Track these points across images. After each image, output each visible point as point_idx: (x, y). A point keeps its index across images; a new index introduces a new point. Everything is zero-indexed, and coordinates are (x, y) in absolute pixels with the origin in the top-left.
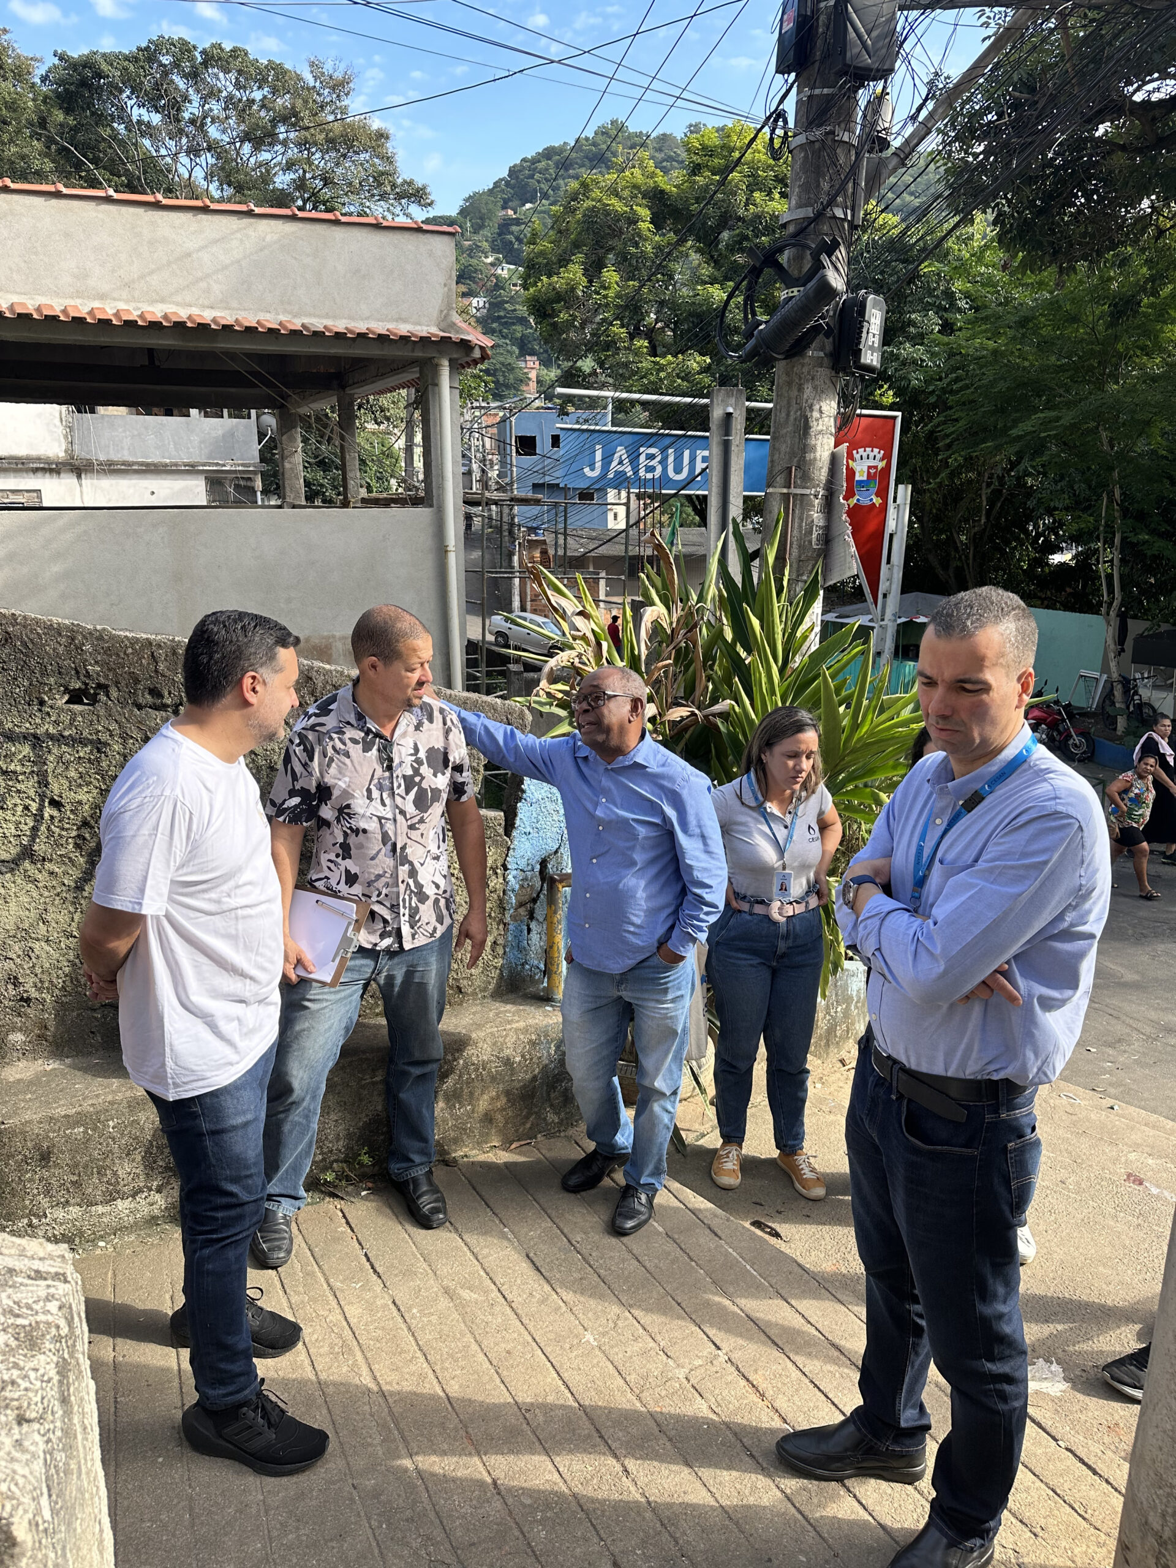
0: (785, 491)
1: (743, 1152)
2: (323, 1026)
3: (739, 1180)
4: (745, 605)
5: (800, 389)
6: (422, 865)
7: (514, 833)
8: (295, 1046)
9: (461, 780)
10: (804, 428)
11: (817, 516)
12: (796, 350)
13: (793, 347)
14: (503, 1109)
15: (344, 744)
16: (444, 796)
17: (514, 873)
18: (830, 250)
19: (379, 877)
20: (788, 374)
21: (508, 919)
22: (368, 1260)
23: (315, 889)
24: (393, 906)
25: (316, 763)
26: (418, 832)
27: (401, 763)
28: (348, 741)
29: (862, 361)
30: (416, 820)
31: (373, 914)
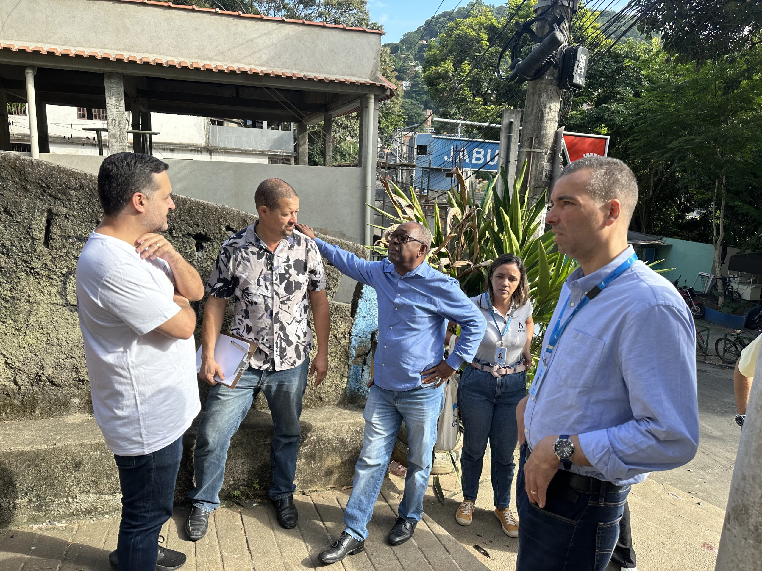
0: (528, 150)
1: (476, 505)
2: (228, 410)
3: (470, 521)
4: (501, 208)
5: (540, 96)
6: (289, 324)
7: (356, 316)
8: (211, 419)
9: (315, 279)
10: (541, 117)
11: (545, 164)
12: (538, 75)
13: (535, 74)
14: (338, 467)
15: (248, 254)
16: (305, 287)
17: (356, 338)
18: (559, 22)
19: (263, 329)
20: (533, 88)
21: (350, 362)
22: (247, 542)
23: (233, 335)
24: (270, 346)
25: (231, 265)
26: (287, 306)
27: (279, 266)
28: (249, 253)
29: (574, 81)
30: (285, 299)
31: (260, 351)
